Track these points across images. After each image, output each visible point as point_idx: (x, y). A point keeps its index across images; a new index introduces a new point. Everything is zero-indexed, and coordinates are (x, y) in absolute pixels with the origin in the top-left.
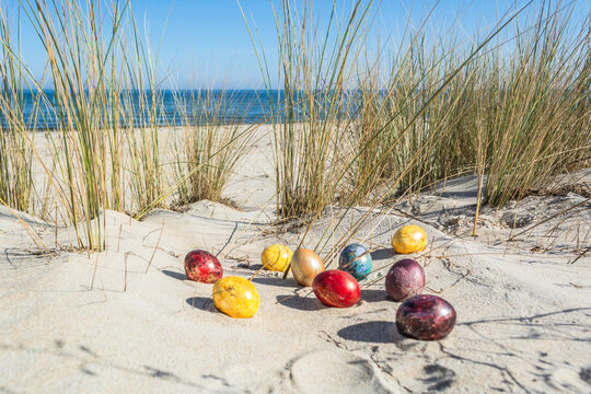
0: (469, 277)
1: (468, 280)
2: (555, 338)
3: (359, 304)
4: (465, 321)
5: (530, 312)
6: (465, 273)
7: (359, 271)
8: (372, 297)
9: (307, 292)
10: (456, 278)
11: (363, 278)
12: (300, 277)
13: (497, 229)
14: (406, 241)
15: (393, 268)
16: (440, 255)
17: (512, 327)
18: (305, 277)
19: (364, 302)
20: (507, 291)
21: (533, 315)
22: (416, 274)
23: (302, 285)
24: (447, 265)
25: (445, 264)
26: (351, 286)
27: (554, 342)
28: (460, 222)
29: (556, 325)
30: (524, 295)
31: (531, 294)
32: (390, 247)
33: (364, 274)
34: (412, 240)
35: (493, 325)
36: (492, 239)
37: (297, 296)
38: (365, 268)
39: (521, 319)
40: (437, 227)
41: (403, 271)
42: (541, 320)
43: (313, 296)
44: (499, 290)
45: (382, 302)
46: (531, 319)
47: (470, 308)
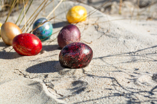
0: (108, 34)
1: (106, 35)
2: (145, 61)
3: (42, 53)
4: (100, 56)
5: (135, 49)
6: (105, 31)
7: (44, 35)
8: (50, 48)
9: (10, 49)
10: (100, 35)
11: (47, 38)
12: (6, 40)
13: (132, 9)
14: (75, 16)
15: (61, 30)
16: (94, 23)
17: (125, 57)
18: (9, 40)
19: (45, 52)
20: (126, 40)
21: (136, 50)
22: (75, 33)
23: (8, 45)
24: (97, 28)
25: (96, 27)
26: (36, 42)
27: (143, 63)
28: (113, 7)
29: (147, 54)
30: (134, 41)
31: (138, 40)
32: (65, 20)
33: (47, 36)
34: (78, 15)
35: (115, 57)
36: (128, 14)
37: (5, 51)
38: (48, 32)
39: (130, 53)
40: (99, 10)
41: (67, 31)
42: (139, 53)
43: (13, 51)
44: (121, 39)
45: (55, 51)
46: (134, 53)
47: (105, 50)
